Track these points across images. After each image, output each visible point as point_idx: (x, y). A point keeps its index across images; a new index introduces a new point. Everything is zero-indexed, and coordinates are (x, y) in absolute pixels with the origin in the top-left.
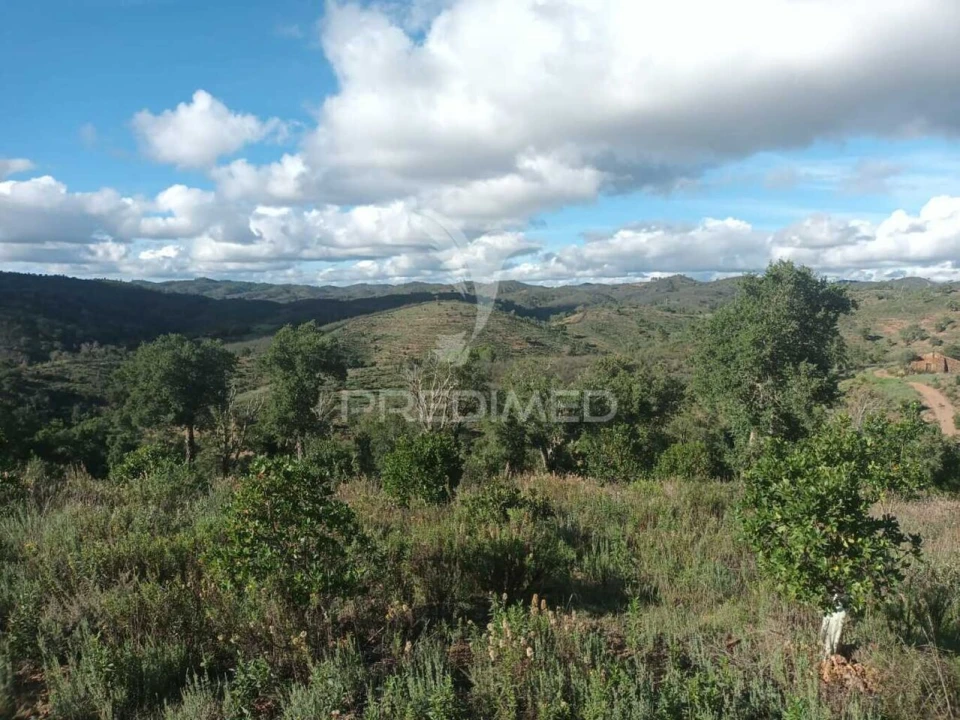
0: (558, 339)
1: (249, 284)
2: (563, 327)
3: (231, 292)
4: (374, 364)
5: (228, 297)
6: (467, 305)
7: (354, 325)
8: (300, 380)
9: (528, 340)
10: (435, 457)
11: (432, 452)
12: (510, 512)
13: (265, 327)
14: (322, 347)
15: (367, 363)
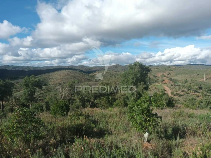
0: (93, 78)
1: (18, 66)
2: (94, 76)
3: (14, 68)
4: (50, 85)
5: (13, 69)
6: (72, 71)
7: (44, 76)
8: (31, 89)
9: (86, 78)
10: (63, 106)
11: (62, 105)
12: (80, 117)
13: (22, 77)
14: (36, 81)
15: (48, 84)
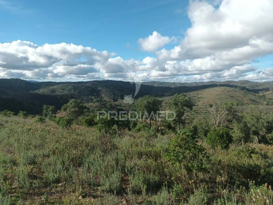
0: (262, 100)
1: (164, 82)
2: (264, 96)
3: (160, 84)
4: (198, 105)
5: (159, 86)
6: (229, 88)
7: (192, 94)
9: (250, 100)
10: (224, 135)
11: (222, 133)
12: (252, 155)
13: (168, 94)
14: (186, 100)
15: (196, 105)
